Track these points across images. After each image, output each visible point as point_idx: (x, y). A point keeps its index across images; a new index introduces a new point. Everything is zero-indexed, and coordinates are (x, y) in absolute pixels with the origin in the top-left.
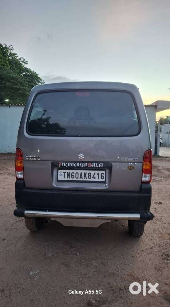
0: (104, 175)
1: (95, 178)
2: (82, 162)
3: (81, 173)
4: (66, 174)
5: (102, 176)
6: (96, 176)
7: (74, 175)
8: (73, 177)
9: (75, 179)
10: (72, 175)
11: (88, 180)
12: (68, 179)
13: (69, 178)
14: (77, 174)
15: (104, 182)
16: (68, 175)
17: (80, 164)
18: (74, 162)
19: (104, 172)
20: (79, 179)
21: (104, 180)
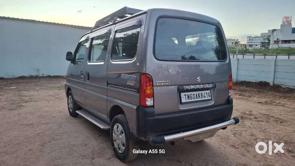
0: (210, 94)
1: (205, 97)
2: (199, 84)
3: (196, 94)
4: (187, 96)
5: (209, 95)
6: (206, 95)
7: (192, 96)
8: (191, 98)
9: (193, 100)
10: (191, 97)
11: (201, 99)
12: (189, 101)
13: (189, 99)
14: (194, 95)
15: (211, 100)
16: (188, 97)
17: (198, 86)
18: (195, 85)
19: (209, 91)
20: (195, 100)
21: (210, 98)
